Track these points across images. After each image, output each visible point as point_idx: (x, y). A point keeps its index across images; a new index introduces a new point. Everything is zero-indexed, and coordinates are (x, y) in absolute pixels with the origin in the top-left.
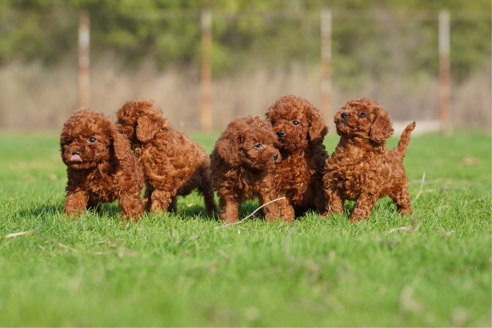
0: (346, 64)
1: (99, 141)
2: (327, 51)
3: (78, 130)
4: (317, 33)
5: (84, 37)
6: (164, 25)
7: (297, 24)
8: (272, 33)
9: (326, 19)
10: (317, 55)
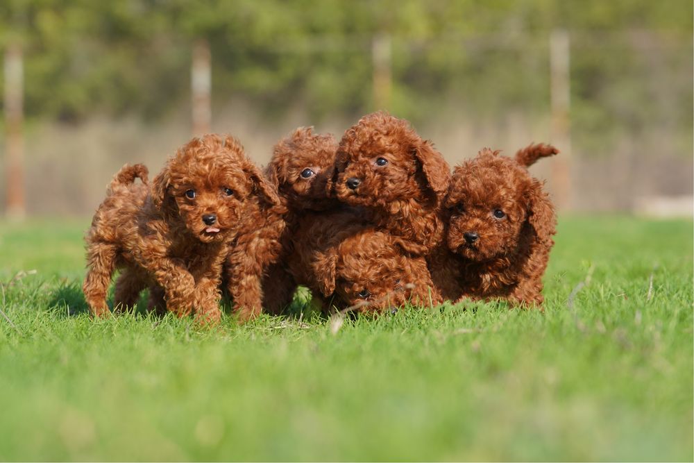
0: (590, 114)
1: (394, 164)
2: (562, 94)
3: (357, 146)
4: (546, 67)
5: (202, 78)
6: (318, 60)
7: (515, 56)
8: (477, 69)
9: (559, 49)
10: (545, 100)
